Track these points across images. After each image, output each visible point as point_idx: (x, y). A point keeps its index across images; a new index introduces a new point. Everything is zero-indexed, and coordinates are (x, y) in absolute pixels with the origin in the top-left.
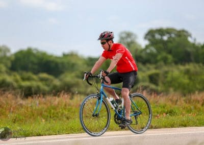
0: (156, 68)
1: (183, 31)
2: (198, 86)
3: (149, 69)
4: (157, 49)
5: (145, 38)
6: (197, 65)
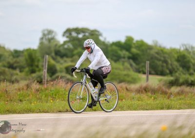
0: (72, 61)
1: (96, 31)
3: (65, 61)
4: (73, 45)
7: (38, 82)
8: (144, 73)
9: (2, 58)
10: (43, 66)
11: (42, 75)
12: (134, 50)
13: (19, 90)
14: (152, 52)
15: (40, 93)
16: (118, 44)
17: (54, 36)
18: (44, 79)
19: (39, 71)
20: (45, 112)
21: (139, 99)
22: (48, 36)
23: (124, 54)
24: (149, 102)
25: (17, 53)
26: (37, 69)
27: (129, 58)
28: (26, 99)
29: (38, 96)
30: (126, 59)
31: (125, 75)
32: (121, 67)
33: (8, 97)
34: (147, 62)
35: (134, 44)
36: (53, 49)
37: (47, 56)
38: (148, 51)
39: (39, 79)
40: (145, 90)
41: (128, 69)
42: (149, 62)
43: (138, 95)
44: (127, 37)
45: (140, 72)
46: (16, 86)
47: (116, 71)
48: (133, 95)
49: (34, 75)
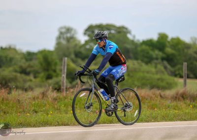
1: (123, 27)
2: (136, 83)
5: (85, 34)
6: (135, 62)
7: (56, 89)
8: (181, 77)
9: (13, 63)
10: (61, 70)
11: (61, 81)
12: (169, 50)
13: (34, 98)
14: (191, 52)
15: (58, 102)
16: (149, 43)
17: (73, 35)
18: (63, 86)
19: (57, 76)
20: (65, 125)
21: (176, 108)
22: (66, 35)
23: (157, 55)
24: (187, 111)
25: (30, 56)
26: (54, 74)
27: (163, 59)
28: (42, 110)
29: (56, 106)
30: (160, 60)
31: (158, 79)
32: (153, 70)
33: (20, 108)
34: (184, 63)
35: (169, 42)
36: (72, 50)
37: (66, 58)
38: (186, 50)
39: (56, 86)
40: (183, 97)
41: (163, 72)
42: (186, 63)
43: (174, 103)
44: (160, 34)
45: (176, 76)
46: (30, 94)
47: (148, 75)
48: (168, 103)
49: (50, 81)
